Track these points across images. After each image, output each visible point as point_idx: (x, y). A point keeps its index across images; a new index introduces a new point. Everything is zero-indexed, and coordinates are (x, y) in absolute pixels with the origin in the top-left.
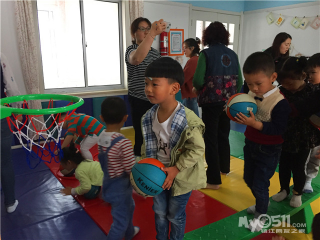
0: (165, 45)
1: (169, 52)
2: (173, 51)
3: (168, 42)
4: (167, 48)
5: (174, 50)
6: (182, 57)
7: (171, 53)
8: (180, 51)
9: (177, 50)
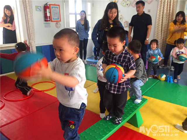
0: (48, 15)
1: (51, 19)
3: (50, 12)
4: (49, 17)
5: (54, 18)
6: (60, 23)
9: (57, 18)
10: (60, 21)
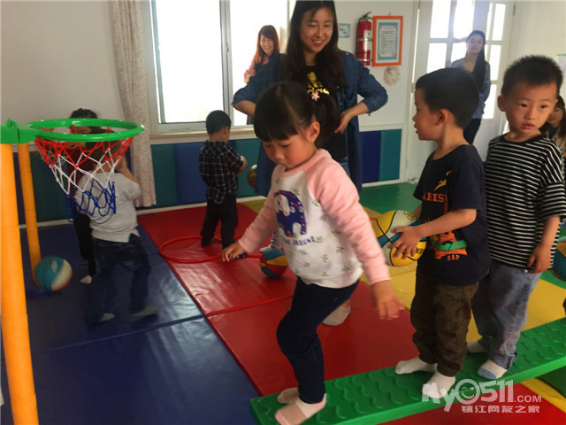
0: (366, 46)
1: (373, 60)
2: (380, 58)
3: (373, 40)
4: (369, 52)
5: (382, 55)
6: (397, 69)
7: (377, 61)
8: (394, 57)
9: (389, 55)
10: (399, 63)
